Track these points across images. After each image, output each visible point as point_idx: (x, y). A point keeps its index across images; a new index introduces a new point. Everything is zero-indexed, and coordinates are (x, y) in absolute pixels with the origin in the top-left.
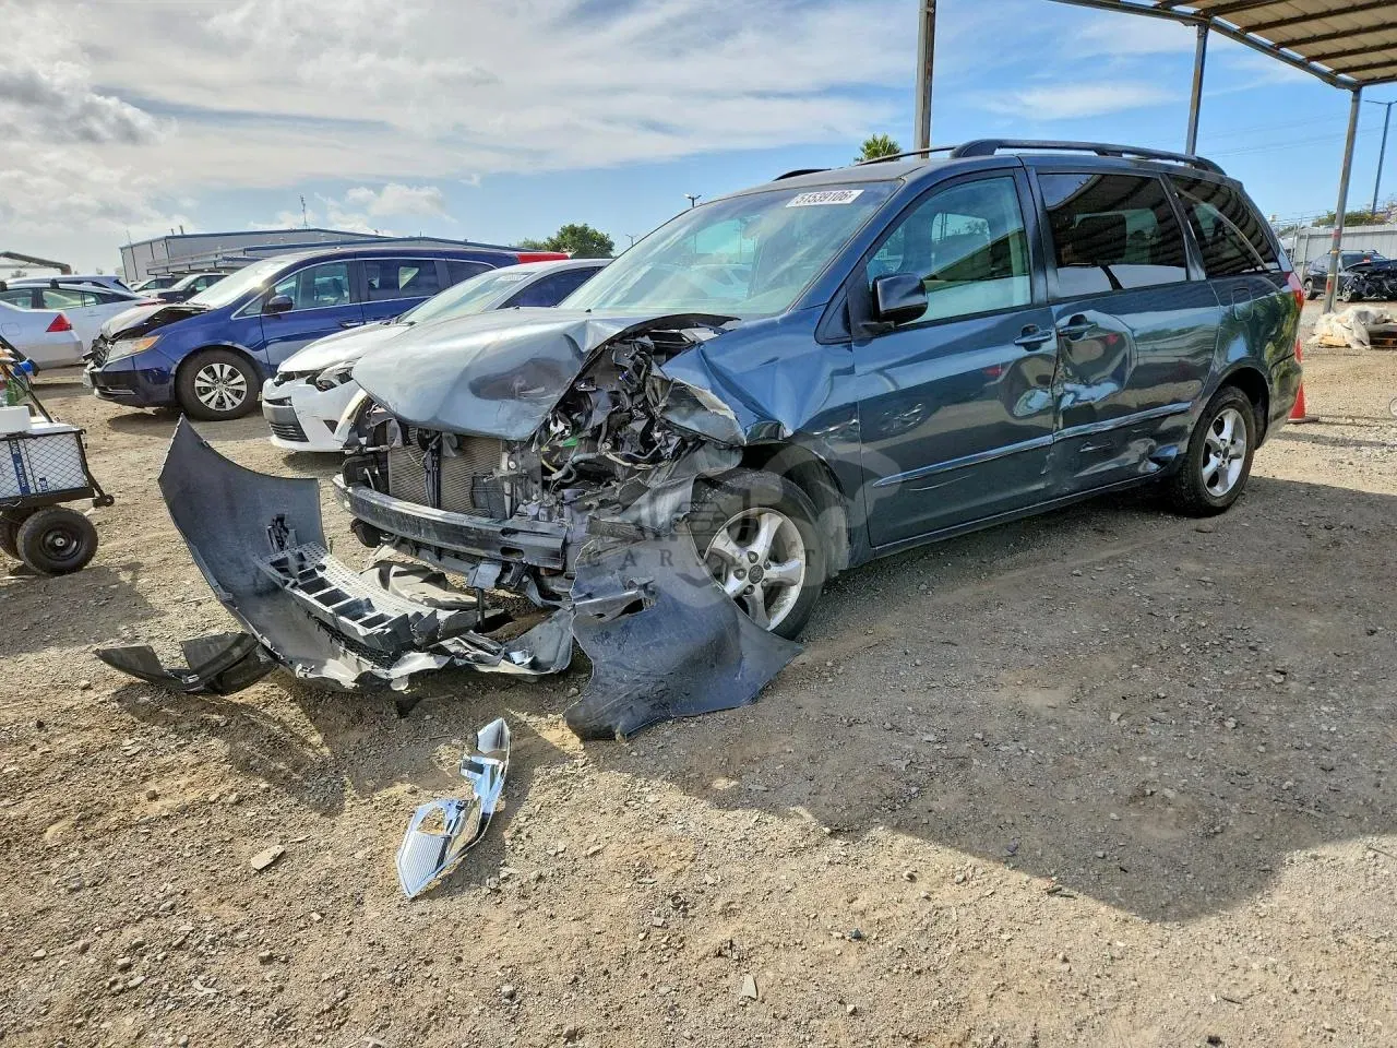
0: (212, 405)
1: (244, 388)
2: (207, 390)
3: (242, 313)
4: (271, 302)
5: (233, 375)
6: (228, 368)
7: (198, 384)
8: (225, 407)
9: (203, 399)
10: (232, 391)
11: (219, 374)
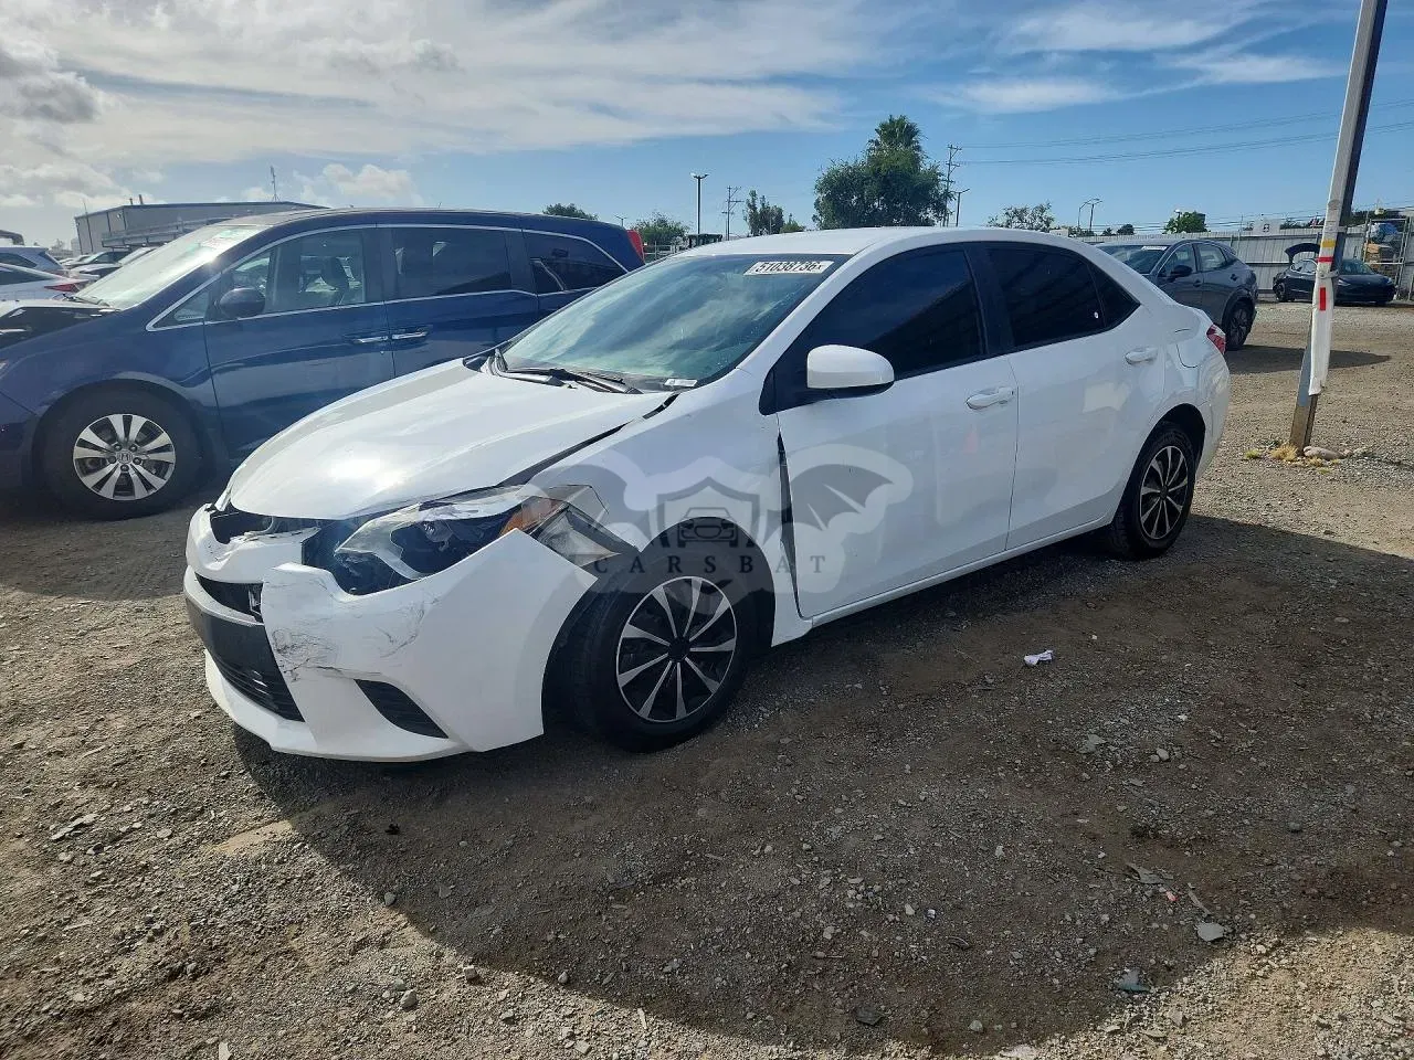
0: (107, 492)
1: (169, 457)
2: (98, 464)
3: (169, 320)
4: (224, 299)
5: (149, 433)
6: (138, 422)
7: (79, 452)
8: (132, 493)
9: (90, 481)
10: (148, 465)
11: (120, 432)
